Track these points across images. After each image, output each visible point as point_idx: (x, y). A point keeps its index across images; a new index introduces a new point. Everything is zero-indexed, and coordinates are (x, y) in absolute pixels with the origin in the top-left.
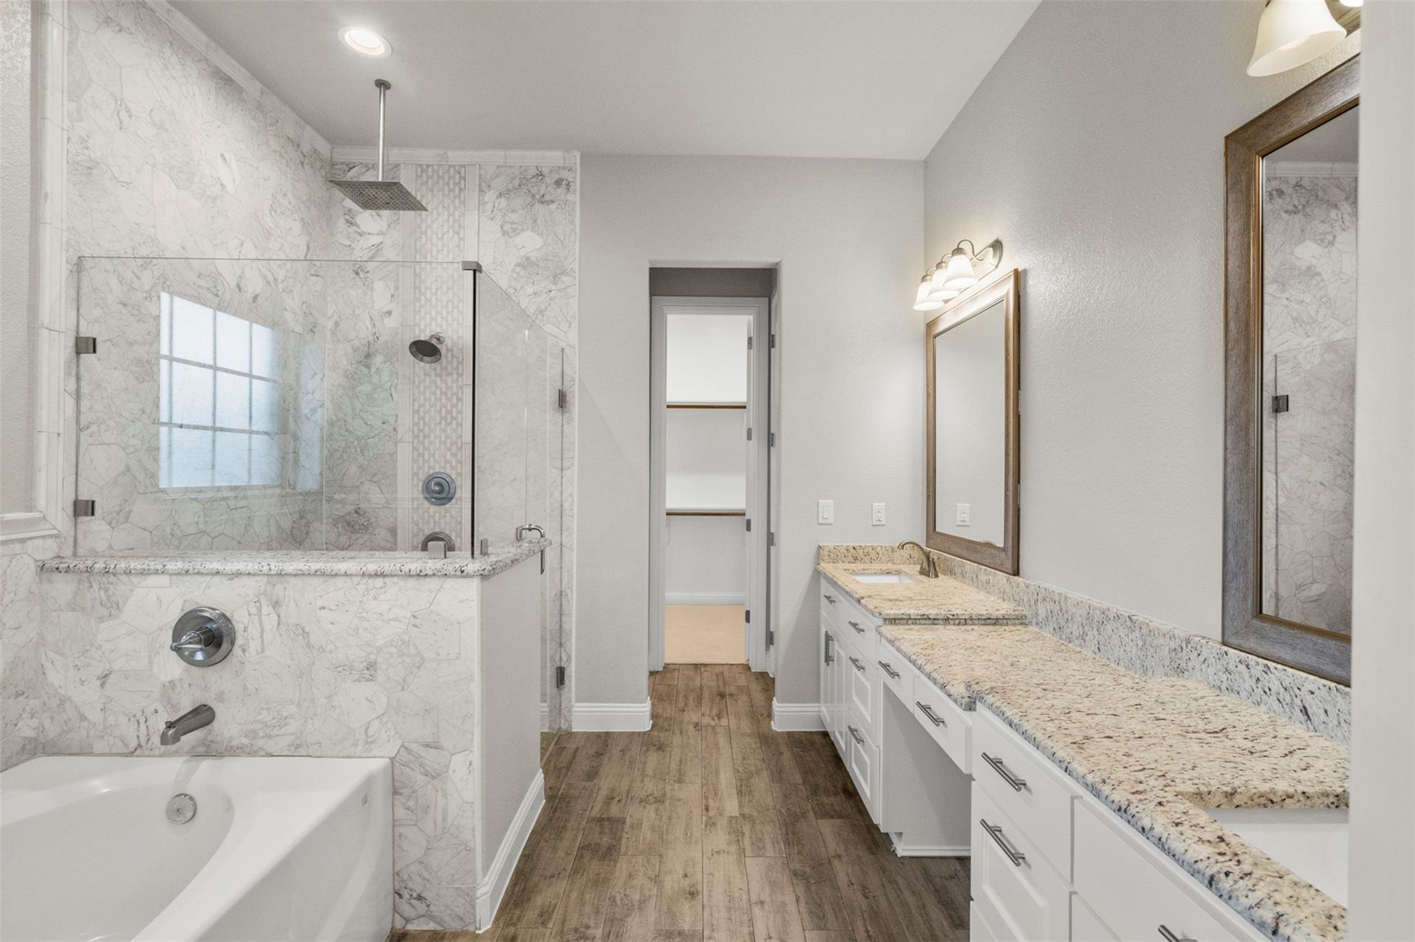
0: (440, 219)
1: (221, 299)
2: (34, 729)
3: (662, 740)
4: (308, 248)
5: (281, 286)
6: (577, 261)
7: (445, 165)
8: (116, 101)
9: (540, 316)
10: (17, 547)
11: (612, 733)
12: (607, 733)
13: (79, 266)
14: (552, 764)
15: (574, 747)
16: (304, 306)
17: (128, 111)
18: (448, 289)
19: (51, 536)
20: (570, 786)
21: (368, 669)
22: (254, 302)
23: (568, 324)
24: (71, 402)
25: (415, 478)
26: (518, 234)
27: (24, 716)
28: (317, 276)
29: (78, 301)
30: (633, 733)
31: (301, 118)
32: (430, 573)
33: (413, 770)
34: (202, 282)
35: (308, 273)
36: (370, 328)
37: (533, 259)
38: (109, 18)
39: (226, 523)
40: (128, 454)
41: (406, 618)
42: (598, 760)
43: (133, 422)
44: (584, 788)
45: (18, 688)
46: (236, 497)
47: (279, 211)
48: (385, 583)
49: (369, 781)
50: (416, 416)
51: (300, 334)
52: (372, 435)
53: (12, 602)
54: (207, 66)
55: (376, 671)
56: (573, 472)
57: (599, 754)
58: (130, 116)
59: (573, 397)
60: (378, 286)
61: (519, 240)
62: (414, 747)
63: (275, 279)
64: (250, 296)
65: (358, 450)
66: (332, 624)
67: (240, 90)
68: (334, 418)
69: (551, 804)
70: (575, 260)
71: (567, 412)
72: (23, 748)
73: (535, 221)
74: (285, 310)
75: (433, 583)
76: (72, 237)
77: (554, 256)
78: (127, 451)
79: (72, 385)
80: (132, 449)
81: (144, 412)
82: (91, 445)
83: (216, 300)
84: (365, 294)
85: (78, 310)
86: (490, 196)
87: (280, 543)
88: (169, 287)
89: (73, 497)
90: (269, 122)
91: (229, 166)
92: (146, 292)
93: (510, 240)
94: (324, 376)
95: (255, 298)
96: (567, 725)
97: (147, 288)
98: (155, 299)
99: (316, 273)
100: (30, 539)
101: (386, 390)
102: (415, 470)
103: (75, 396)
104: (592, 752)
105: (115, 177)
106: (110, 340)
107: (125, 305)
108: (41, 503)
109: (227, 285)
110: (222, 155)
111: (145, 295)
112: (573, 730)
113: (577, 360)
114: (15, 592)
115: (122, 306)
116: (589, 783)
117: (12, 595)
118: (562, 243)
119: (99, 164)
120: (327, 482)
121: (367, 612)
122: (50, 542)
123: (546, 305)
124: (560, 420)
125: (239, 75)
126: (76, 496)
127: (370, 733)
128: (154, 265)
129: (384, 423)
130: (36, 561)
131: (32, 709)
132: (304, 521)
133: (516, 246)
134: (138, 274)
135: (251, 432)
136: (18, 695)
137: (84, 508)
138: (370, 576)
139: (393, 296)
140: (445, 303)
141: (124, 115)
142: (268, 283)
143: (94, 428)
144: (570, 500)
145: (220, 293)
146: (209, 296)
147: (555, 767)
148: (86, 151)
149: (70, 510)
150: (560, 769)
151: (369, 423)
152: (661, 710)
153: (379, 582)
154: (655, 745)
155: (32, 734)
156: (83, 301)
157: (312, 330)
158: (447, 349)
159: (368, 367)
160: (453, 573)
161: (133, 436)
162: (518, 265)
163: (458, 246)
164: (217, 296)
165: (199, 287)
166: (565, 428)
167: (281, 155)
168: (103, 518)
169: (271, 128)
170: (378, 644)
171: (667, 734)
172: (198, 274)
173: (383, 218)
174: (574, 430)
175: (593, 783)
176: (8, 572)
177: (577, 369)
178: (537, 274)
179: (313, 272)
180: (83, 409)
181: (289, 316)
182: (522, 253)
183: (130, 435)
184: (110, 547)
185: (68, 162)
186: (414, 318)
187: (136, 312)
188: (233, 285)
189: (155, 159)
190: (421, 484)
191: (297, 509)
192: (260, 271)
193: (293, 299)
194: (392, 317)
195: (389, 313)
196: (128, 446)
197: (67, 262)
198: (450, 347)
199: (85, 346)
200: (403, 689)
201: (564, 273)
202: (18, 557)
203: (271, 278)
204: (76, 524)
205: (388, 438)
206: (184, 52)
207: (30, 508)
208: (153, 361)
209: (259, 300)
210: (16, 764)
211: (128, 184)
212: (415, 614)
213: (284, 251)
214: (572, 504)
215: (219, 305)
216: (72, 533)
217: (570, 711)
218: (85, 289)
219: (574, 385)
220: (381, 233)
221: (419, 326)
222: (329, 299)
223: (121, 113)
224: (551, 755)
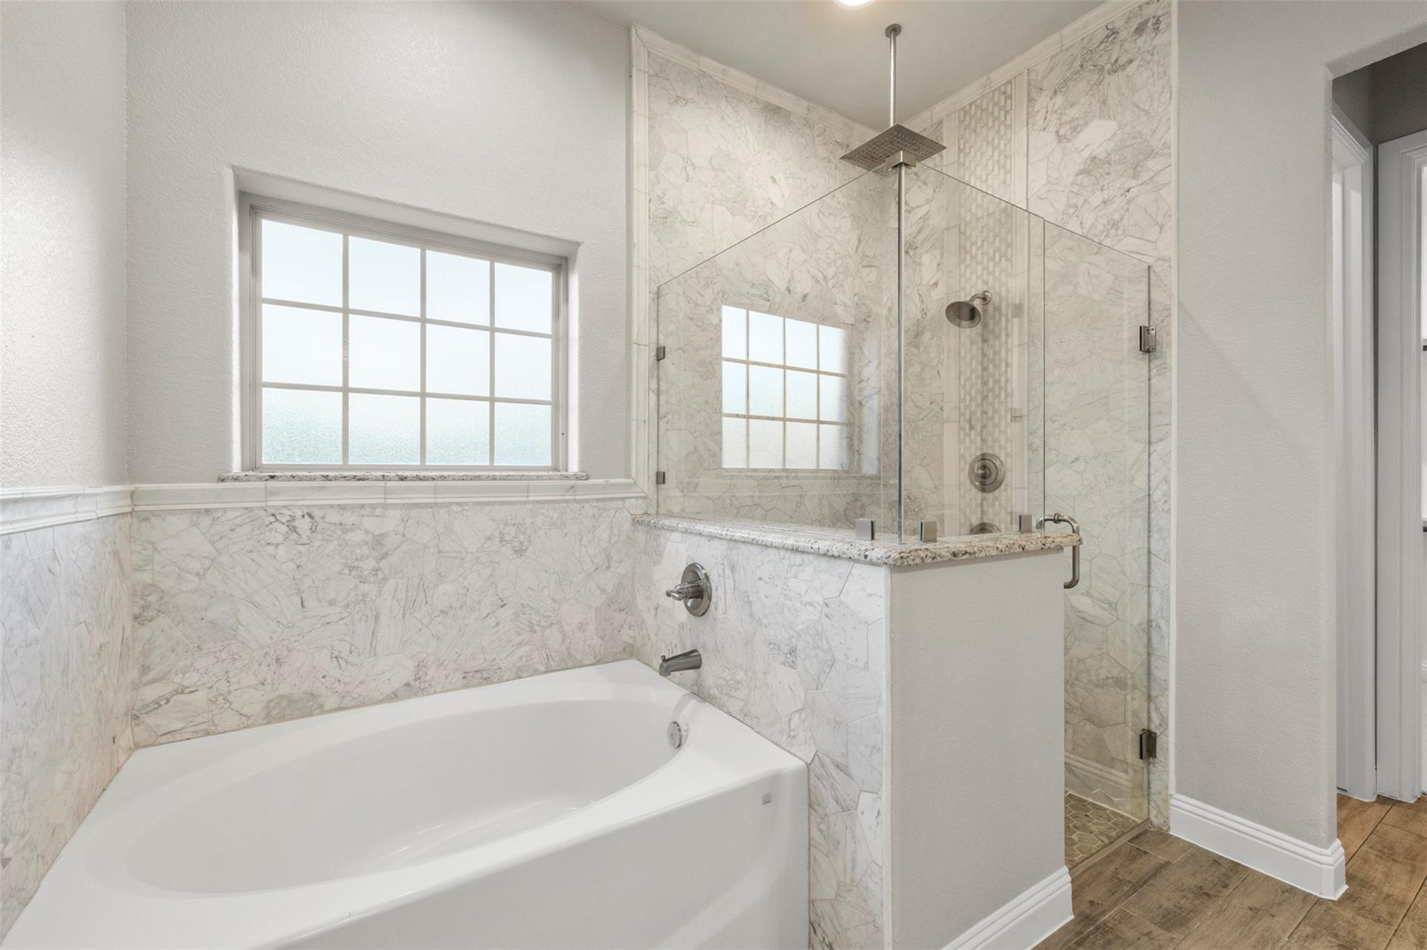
0: (984, 158)
1: (772, 304)
2: (631, 638)
3: (1360, 934)
4: (859, 241)
5: (831, 283)
6: (1173, 131)
7: (988, 93)
8: (684, 159)
9: (1113, 231)
10: (620, 503)
11: (1246, 869)
12: (1236, 865)
13: (658, 295)
14: (1112, 868)
15: (1162, 859)
16: (856, 298)
17: (693, 165)
18: (995, 236)
19: (641, 497)
20: (1125, 917)
21: (790, 654)
22: (803, 301)
23: (1158, 228)
24: (653, 397)
25: (962, 462)
26: (1080, 132)
27: (625, 626)
28: (870, 266)
29: (658, 321)
30: (1291, 890)
31: (849, 118)
32: (836, 554)
33: (826, 789)
34: (754, 291)
35: (860, 266)
36: (918, 304)
37: (1102, 156)
38: (678, 97)
39: (778, 499)
40: (696, 437)
41: (819, 604)
42: (1197, 902)
43: (699, 411)
44: (1148, 934)
45: (621, 605)
46: (787, 477)
47: (827, 214)
48: (803, 561)
49: (775, 779)
50: (962, 391)
51: (852, 325)
52: (921, 417)
53: (616, 542)
54: (757, 105)
55: (796, 657)
56: (1171, 445)
57: (1203, 894)
58: (694, 169)
59: (1169, 334)
60: (926, 259)
61: (1081, 139)
62: (827, 761)
63: (824, 277)
64: (799, 297)
65: (910, 433)
66: (766, 597)
67: (788, 115)
68: (889, 403)
69: (1079, 928)
70: (1169, 128)
71: (1156, 358)
72: (624, 649)
73: (1104, 102)
74: (836, 304)
75: (843, 567)
76: (653, 273)
77: (1134, 138)
78: (695, 435)
79: (654, 385)
80: (698, 433)
81: (707, 404)
82: (667, 430)
83: (768, 304)
84: (914, 271)
85: (658, 327)
86: (1042, 101)
87: (832, 522)
88: (726, 299)
89: (656, 470)
90: (816, 134)
91: (778, 185)
92: (708, 306)
93: (1068, 145)
94: (880, 363)
95: (804, 297)
96: (1162, 820)
97: (708, 303)
98: (715, 311)
99: (870, 264)
100: (628, 498)
101: (934, 367)
102: (962, 452)
103: (656, 393)
104: (1192, 882)
105: (684, 220)
106: (681, 348)
107: (691, 319)
108: (634, 474)
109: (777, 291)
110: (772, 178)
111: (707, 309)
112: (1171, 833)
113: (1174, 277)
114: (618, 536)
115: (689, 321)
116: (1160, 931)
117: (617, 537)
118: (1147, 113)
119: (671, 212)
120: (884, 467)
121: (790, 591)
122: (641, 501)
123: (1122, 212)
124: (1145, 371)
125: (785, 100)
126: (658, 469)
127: (793, 727)
128: (715, 284)
129: (931, 403)
130: (632, 515)
131: (630, 623)
132: (859, 504)
133: (1077, 149)
134: (702, 293)
135: (819, 422)
136: (621, 610)
137: (661, 478)
138: (787, 549)
139: (939, 265)
140: (991, 254)
141: (689, 169)
142: (818, 281)
143: (670, 417)
144: (1164, 487)
145: (771, 298)
146: (762, 302)
147: (1115, 875)
148: (663, 206)
149: (654, 479)
150: (1122, 882)
151: (918, 405)
152: (1379, 876)
153: (798, 558)
154: (1336, 936)
155: (630, 641)
156: (661, 320)
157: (865, 320)
158: (994, 308)
159: (917, 346)
160: (856, 557)
161: (700, 423)
162: (1081, 172)
163: (1004, 182)
164: (769, 301)
165: (753, 295)
166: (1153, 381)
167: (829, 161)
168: (677, 487)
169: (820, 138)
170: (798, 628)
171: (1378, 928)
172: (751, 284)
173: (929, 185)
174: (1170, 383)
175: (1168, 935)
176: (614, 521)
177: (1175, 293)
178: (1108, 174)
179: (866, 263)
180: (662, 402)
181: (839, 310)
182: (1086, 154)
183: (697, 422)
184: (683, 510)
185: (650, 218)
186: (960, 280)
187: (700, 324)
188: (783, 288)
189: (714, 197)
190: (967, 467)
191: (851, 491)
192: (809, 272)
193: (844, 292)
194: (938, 287)
195: (936, 284)
196: (695, 431)
197: (650, 292)
198: (997, 304)
199: (661, 354)
200: (817, 689)
201: (1151, 154)
202: (620, 510)
203: (820, 277)
204: (657, 490)
205: (935, 418)
206: (738, 101)
207: (628, 476)
208: (714, 362)
209: (809, 299)
210: (621, 660)
211: (693, 222)
212: (827, 601)
213: (833, 249)
214: (1167, 494)
215: (770, 308)
216: (656, 497)
217: (1166, 802)
218: (662, 311)
219: (1169, 315)
220: (928, 202)
221: (964, 289)
222: (884, 287)
223: (688, 170)
224: (1116, 853)
